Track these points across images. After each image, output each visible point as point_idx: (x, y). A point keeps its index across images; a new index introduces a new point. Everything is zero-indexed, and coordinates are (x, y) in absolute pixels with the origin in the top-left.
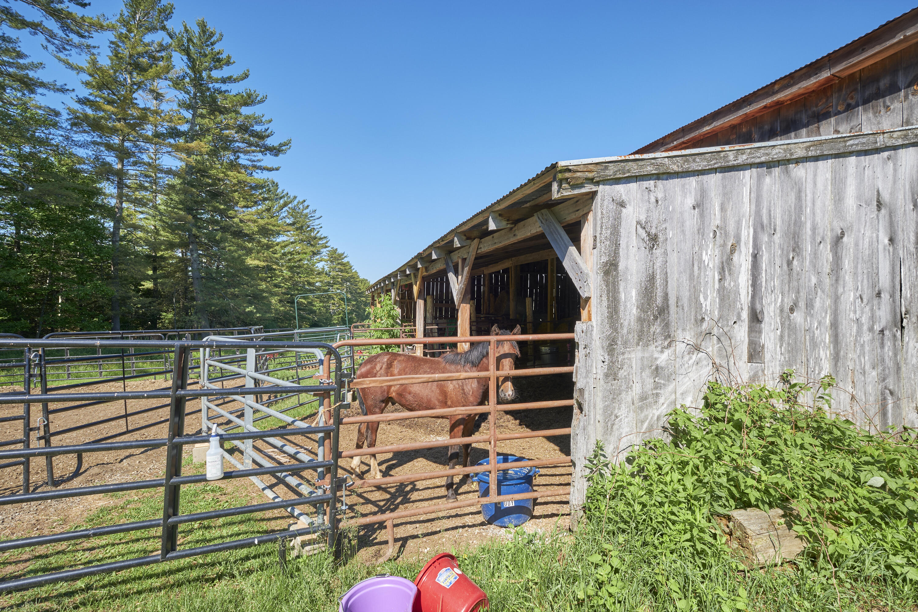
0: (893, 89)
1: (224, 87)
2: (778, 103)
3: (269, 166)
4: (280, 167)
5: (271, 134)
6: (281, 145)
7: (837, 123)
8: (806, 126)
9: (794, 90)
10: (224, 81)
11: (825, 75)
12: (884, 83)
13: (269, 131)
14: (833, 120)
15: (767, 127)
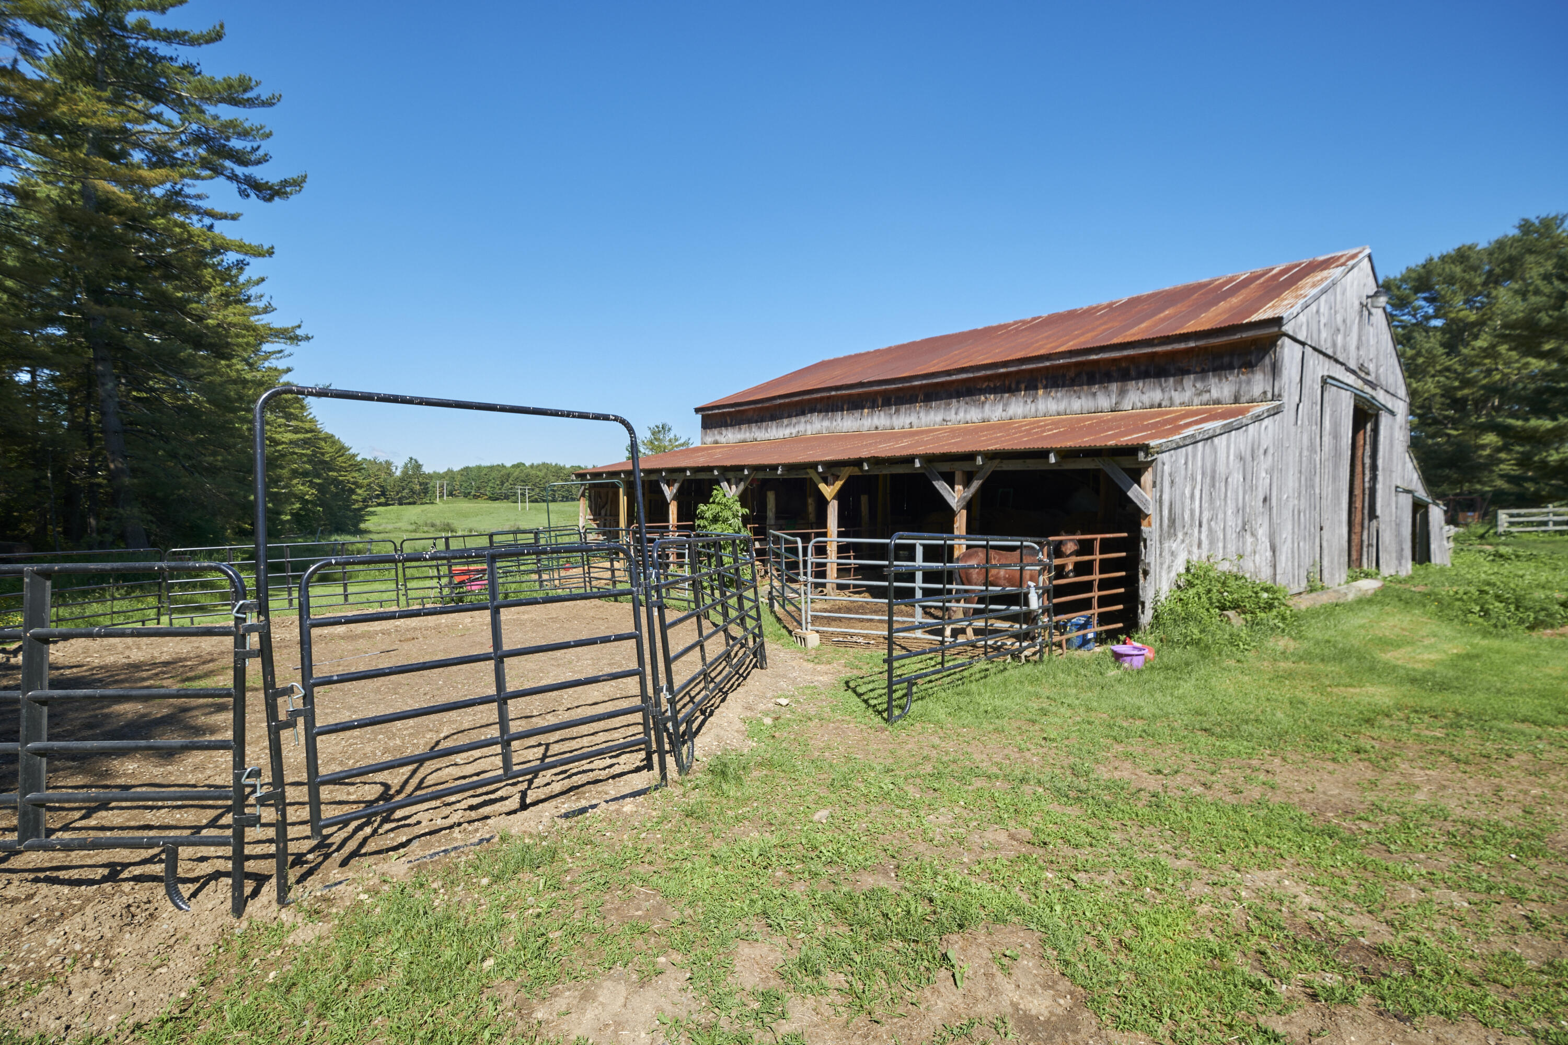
0: (1231, 367)
1: (163, 49)
2: (1155, 353)
3: (219, 209)
4: (240, 215)
5: (264, 159)
6: (285, 183)
7: (1195, 380)
8: (1174, 375)
9: (1169, 348)
10: (170, 37)
11: (1192, 344)
12: (1226, 360)
13: (261, 152)
14: (1192, 376)
15: (1143, 368)
